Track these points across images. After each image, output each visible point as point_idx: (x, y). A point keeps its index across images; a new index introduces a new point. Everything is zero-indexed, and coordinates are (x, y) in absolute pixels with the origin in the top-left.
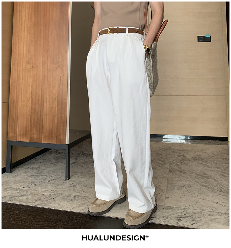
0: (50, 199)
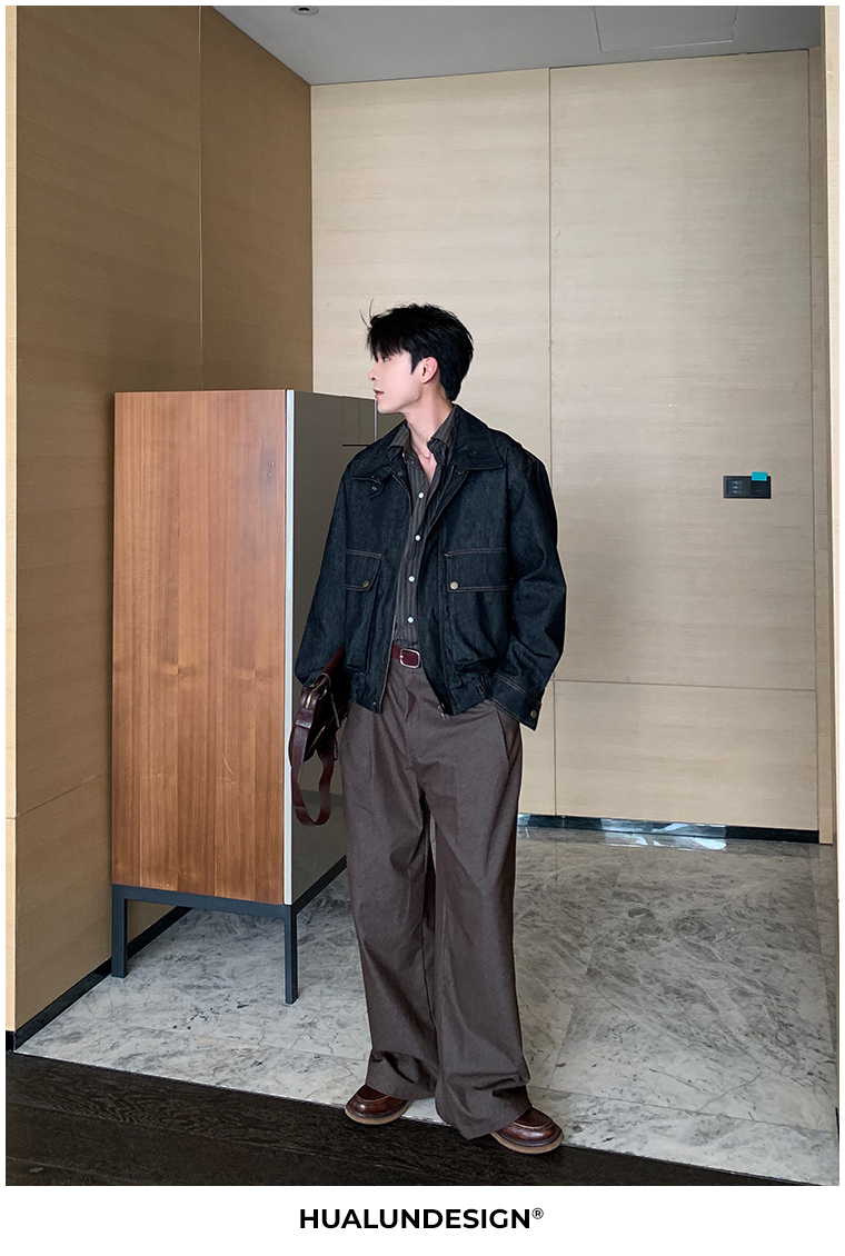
0: (252, 1066)
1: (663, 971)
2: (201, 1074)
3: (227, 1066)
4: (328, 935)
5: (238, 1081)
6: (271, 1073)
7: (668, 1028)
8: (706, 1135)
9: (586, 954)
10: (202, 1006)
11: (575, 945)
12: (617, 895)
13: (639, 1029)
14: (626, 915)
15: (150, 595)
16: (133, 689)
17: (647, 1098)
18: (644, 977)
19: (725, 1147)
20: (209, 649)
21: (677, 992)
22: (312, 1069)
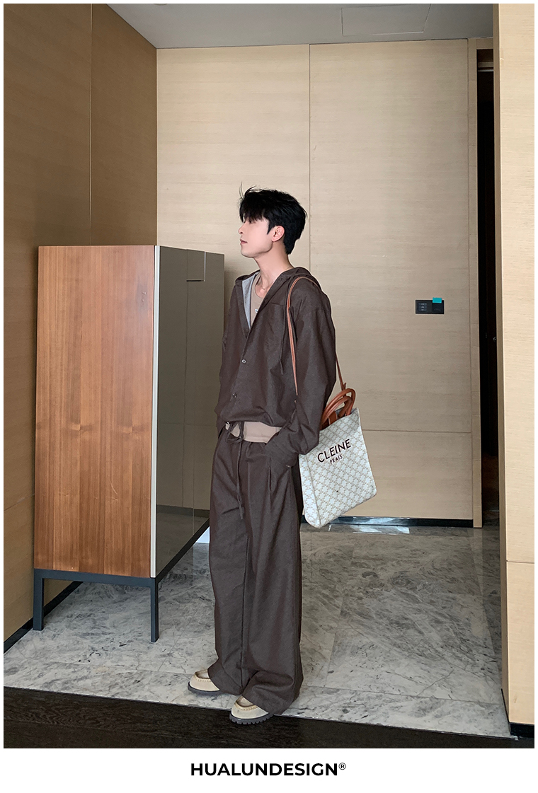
0: (133, 683)
1: (387, 610)
2: (101, 691)
3: (117, 684)
4: (173, 597)
5: (126, 693)
6: (147, 687)
7: (395, 645)
8: (424, 710)
9: (339, 602)
10: (96, 646)
11: (331, 597)
12: (354, 564)
13: (377, 647)
14: (360, 577)
15: (62, 378)
16: (50, 440)
17: (386, 690)
18: (376, 614)
19: (436, 717)
20: (102, 412)
21: (397, 623)
22: (172, 683)
